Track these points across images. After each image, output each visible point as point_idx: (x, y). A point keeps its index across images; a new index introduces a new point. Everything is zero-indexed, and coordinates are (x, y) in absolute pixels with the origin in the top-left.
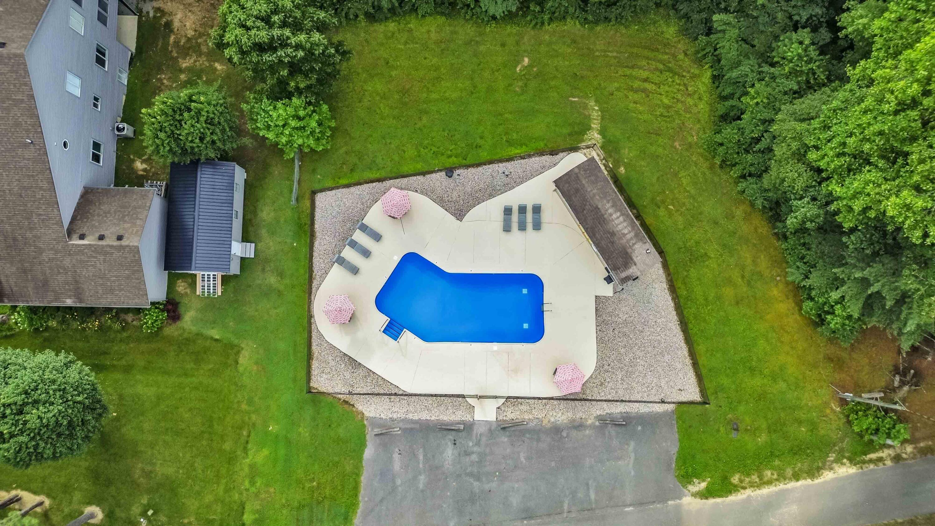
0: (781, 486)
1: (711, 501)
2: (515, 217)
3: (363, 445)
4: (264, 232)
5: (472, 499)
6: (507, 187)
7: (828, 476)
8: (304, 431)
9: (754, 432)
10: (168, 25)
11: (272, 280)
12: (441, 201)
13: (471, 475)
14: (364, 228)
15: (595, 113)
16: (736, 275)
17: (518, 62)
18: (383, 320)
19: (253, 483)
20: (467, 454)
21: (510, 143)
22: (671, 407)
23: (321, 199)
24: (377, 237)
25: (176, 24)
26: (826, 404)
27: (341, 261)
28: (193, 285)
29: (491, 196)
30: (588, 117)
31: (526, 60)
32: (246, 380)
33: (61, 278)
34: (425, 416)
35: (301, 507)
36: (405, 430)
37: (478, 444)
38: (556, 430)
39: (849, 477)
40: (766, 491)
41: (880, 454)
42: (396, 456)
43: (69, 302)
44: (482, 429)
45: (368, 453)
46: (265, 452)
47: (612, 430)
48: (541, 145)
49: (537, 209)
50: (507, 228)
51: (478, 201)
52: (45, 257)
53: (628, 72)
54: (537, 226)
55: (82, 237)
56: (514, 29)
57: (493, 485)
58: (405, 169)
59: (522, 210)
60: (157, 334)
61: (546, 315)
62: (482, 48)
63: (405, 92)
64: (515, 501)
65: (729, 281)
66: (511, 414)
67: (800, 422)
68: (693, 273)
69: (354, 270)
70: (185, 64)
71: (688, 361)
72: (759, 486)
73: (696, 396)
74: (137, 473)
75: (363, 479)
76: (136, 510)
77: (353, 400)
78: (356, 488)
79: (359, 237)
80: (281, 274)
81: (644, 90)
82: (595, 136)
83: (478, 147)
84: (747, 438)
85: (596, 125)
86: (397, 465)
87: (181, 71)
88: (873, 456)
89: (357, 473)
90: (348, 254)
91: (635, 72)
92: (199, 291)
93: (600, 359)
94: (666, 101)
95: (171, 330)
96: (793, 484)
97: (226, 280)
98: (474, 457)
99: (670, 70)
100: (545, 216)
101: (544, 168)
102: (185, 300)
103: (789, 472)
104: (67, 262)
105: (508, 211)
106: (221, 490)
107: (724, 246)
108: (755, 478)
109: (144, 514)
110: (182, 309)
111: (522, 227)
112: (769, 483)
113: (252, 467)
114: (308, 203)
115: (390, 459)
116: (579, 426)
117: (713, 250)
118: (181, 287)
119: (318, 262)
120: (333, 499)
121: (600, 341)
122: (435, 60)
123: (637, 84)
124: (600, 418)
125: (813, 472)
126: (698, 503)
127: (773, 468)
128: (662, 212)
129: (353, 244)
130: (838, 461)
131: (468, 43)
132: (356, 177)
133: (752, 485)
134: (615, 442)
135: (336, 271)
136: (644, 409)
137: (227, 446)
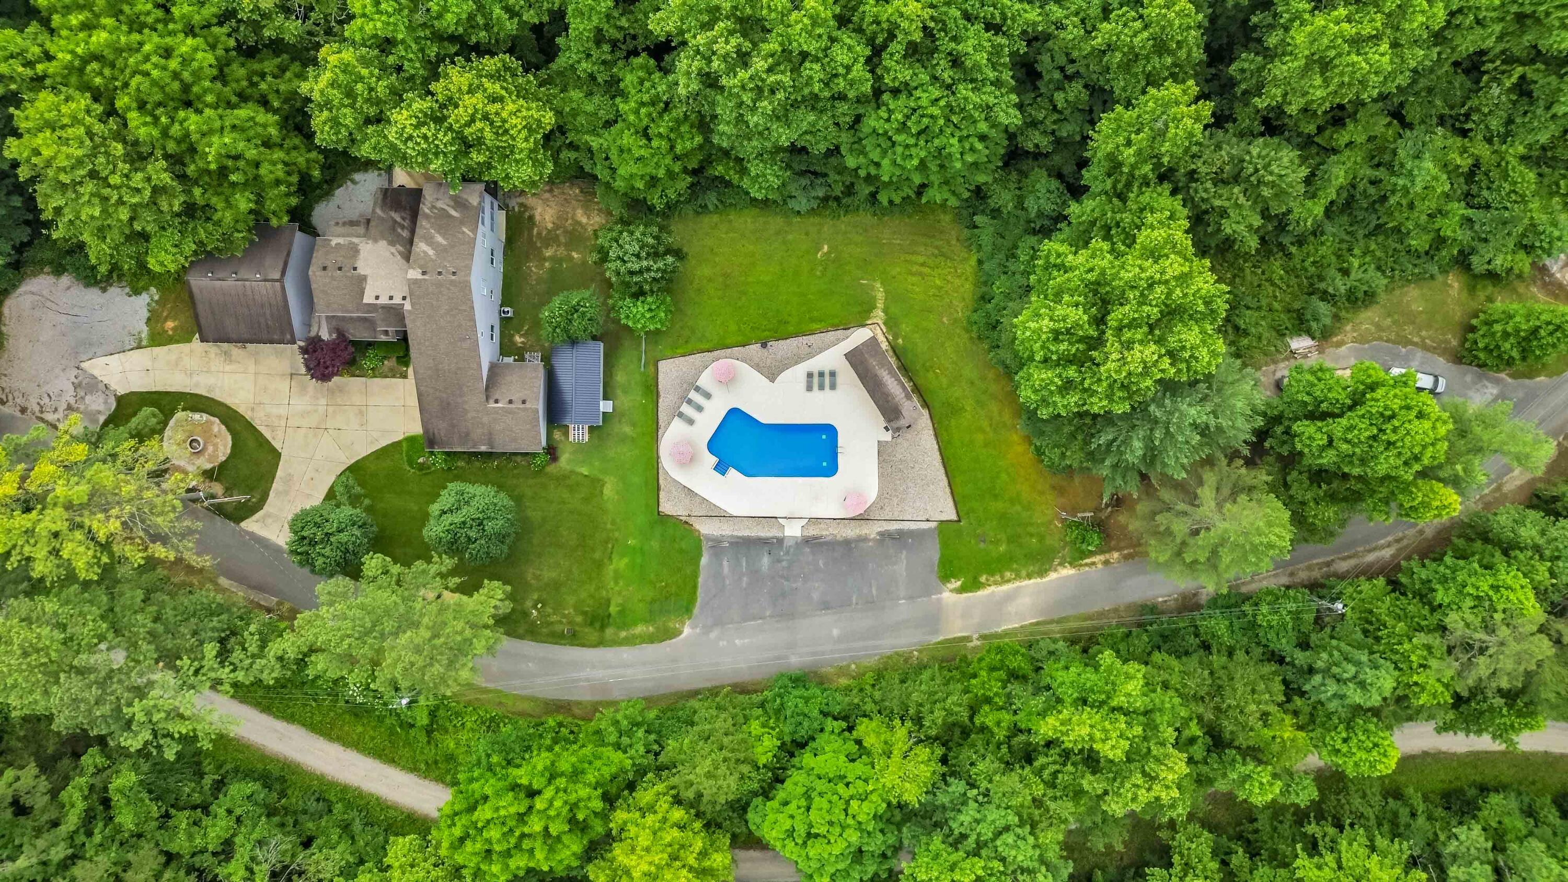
0: (1017, 584)
1: (965, 595)
2: (816, 380)
3: (700, 555)
4: (619, 392)
5: (783, 595)
6: (810, 356)
7: (1053, 576)
8: (655, 544)
9: (997, 542)
10: (531, 218)
11: (627, 429)
12: (758, 367)
13: (782, 577)
14: (698, 389)
15: (880, 295)
16: (985, 424)
17: (819, 249)
18: (714, 460)
19: (616, 583)
20: (779, 561)
21: (812, 320)
22: (933, 525)
23: (662, 365)
24: (708, 396)
25: (538, 218)
26: (1050, 522)
27: (681, 415)
28: (566, 434)
29: (797, 363)
30: (874, 299)
31: (826, 248)
32: (610, 506)
33: (479, 431)
34: (746, 533)
35: (653, 601)
36: (731, 544)
37: (787, 553)
38: (847, 543)
39: (1068, 577)
40: (1006, 587)
41: (1093, 559)
42: (725, 563)
43: (483, 448)
44: (792, 543)
45: (704, 561)
46: (626, 560)
47: (888, 541)
48: (836, 321)
49: (833, 374)
50: (809, 388)
51: (786, 367)
52: (469, 416)
53: (908, 257)
54: (833, 387)
55: (496, 401)
56: (817, 220)
57: (799, 584)
58: (728, 341)
59: (821, 374)
60: (541, 471)
61: (840, 456)
62: (790, 237)
63: (726, 276)
64: (816, 596)
65: (981, 430)
66: (812, 531)
67: (1032, 535)
68: (953, 422)
69: (691, 422)
70: (548, 253)
71: (948, 490)
72: (1000, 584)
73: (954, 517)
74: (529, 577)
75: (700, 580)
76: (529, 604)
77: (691, 520)
78: (695, 587)
79: (693, 395)
80: (634, 425)
81: (921, 274)
82: (878, 315)
83: (786, 323)
84: (991, 547)
85: (880, 305)
86: (726, 570)
87: (545, 259)
88: (1088, 561)
89: (695, 575)
90: (686, 409)
91: (914, 258)
92: (571, 439)
93: (881, 489)
94: (938, 282)
95: (551, 469)
96: (1027, 582)
97: (592, 429)
98: (784, 564)
99: (943, 255)
100: (839, 380)
101: (838, 341)
102: (561, 446)
103: (1024, 573)
104: (485, 419)
105: (810, 375)
106: (592, 588)
107: (978, 402)
108: (998, 578)
109: (535, 607)
110: (558, 453)
111: (821, 387)
112: (1008, 581)
113: (616, 571)
114: (652, 369)
115: (721, 565)
116: (863, 539)
117: (969, 405)
118: (557, 435)
119: (662, 416)
120: (677, 595)
121: (881, 476)
122: (751, 247)
123: (915, 268)
124: (881, 534)
125: (1042, 573)
126: (955, 597)
127: (1012, 570)
128: (931, 375)
129: (690, 402)
130: (1061, 564)
131: (778, 233)
132: (690, 347)
133: (996, 583)
134: (891, 551)
135: (677, 424)
136: (913, 526)
137: (597, 555)
